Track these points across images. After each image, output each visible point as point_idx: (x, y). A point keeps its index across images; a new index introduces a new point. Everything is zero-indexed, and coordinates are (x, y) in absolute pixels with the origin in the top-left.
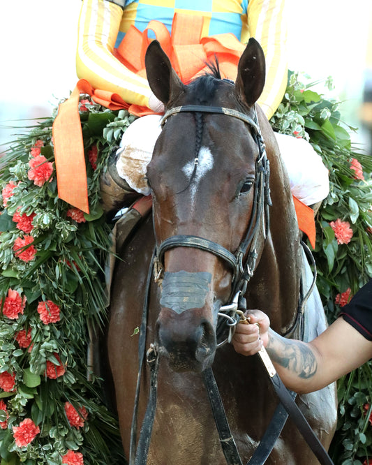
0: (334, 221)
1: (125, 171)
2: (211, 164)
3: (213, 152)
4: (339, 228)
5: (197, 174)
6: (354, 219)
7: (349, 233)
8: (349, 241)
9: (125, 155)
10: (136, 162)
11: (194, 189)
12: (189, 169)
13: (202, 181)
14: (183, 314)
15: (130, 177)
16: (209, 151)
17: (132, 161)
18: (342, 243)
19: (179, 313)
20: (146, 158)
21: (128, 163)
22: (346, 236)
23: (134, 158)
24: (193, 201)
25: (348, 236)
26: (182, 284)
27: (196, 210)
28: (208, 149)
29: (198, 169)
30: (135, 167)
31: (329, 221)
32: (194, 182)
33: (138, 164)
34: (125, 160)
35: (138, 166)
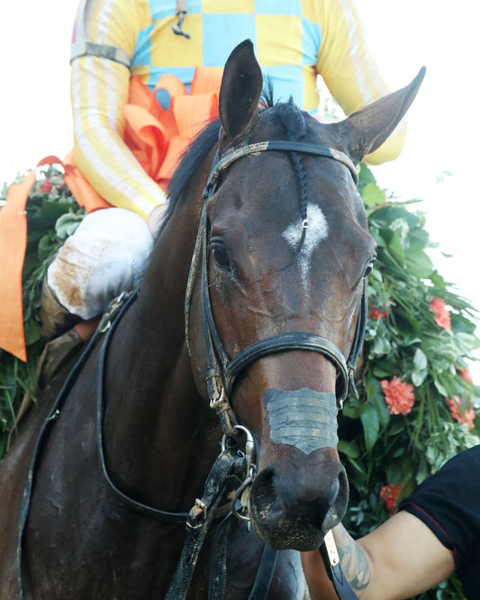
0: (389, 379)
1: (57, 278)
2: (325, 229)
3: (324, 212)
4: (393, 391)
5: (306, 242)
6: (418, 380)
7: (409, 400)
8: (409, 411)
9: (62, 257)
10: (71, 268)
11: (305, 266)
12: (293, 235)
13: (315, 253)
14: (313, 455)
15: (61, 288)
16: (319, 211)
17: (67, 266)
18: (396, 413)
19: (307, 453)
20: (82, 263)
21: (64, 268)
22: (403, 402)
23: (70, 261)
24: (305, 283)
25: (406, 403)
26: (308, 409)
27: (312, 296)
28: (317, 206)
29: (307, 235)
30: (69, 275)
31: (380, 379)
32: (304, 255)
33: (73, 271)
34: (61, 263)
35: (72, 273)
